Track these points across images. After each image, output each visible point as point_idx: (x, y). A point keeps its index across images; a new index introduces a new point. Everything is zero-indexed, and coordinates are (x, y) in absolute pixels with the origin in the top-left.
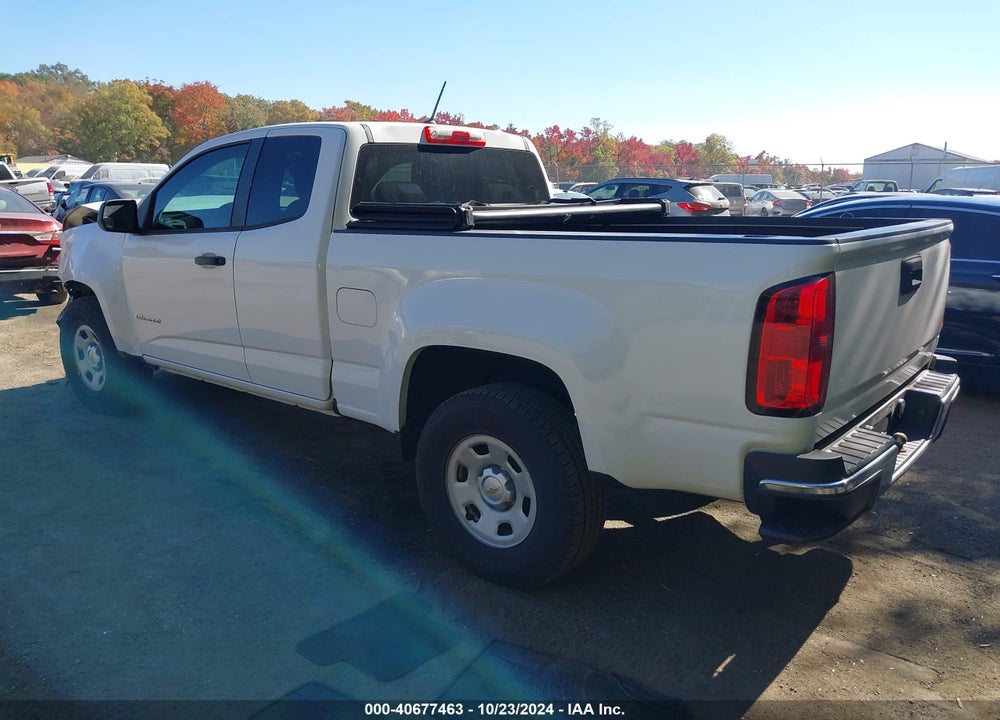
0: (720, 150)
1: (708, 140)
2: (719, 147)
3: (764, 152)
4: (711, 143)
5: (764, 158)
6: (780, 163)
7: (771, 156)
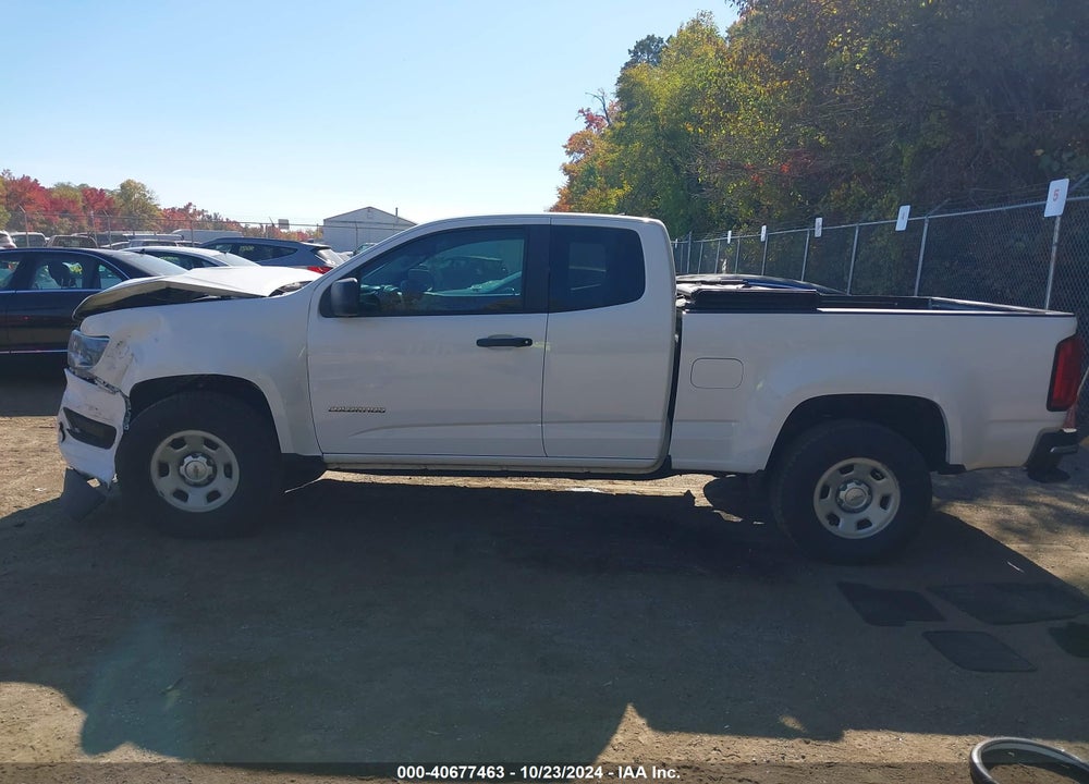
0: (139, 199)
1: (123, 186)
2: (136, 196)
3: (190, 204)
4: (128, 189)
5: (191, 211)
6: (209, 217)
7: (199, 209)
